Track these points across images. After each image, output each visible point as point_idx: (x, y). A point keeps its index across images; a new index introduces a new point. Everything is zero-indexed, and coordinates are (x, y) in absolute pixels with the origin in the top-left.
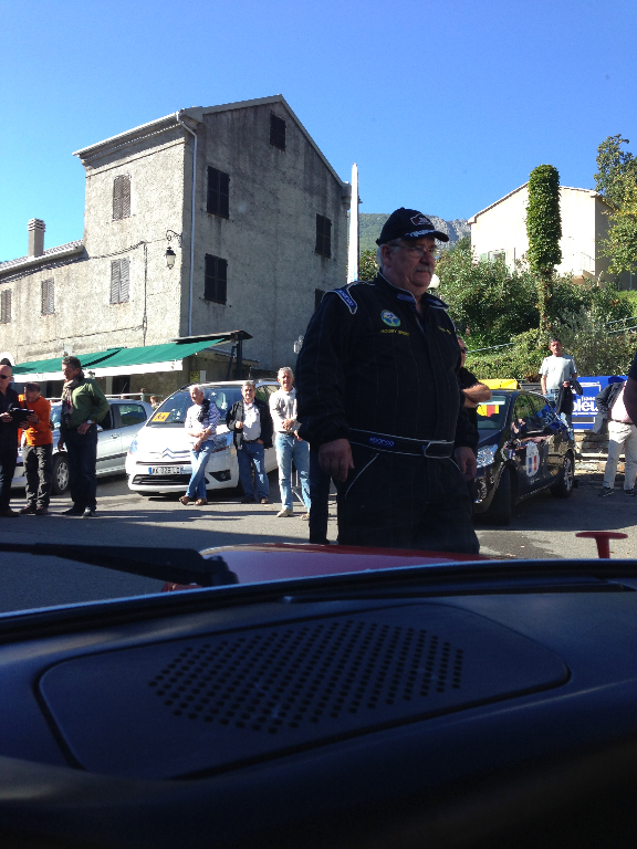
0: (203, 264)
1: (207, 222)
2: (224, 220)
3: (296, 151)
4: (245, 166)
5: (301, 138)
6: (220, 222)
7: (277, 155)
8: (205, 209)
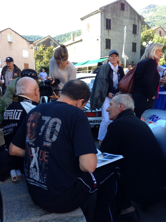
0: (105, 41)
1: (106, 32)
2: (110, 30)
3: (127, 10)
4: (115, 17)
5: (129, 7)
6: (109, 31)
7: (122, 12)
8: (105, 28)
